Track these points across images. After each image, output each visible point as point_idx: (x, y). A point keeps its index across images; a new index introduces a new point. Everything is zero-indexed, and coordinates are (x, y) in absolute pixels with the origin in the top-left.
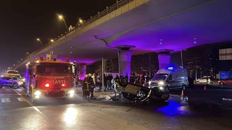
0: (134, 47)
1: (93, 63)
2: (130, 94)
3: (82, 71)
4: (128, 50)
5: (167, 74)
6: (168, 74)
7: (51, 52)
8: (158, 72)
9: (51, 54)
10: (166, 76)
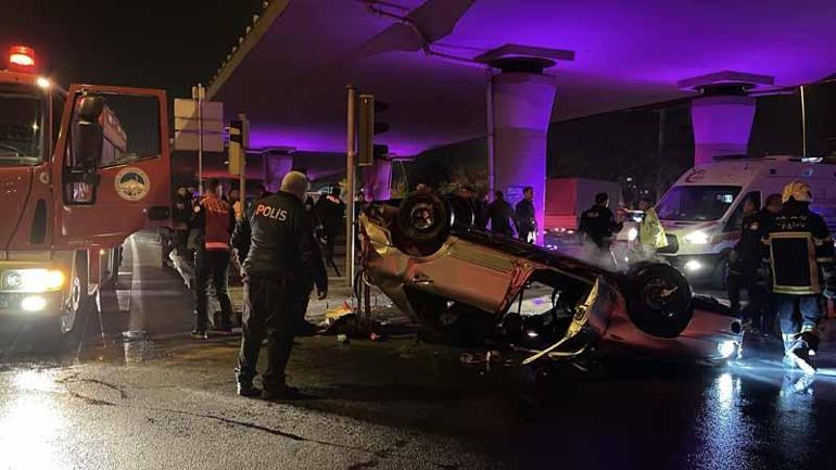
0: (570, 56)
1: (417, 153)
2: (456, 303)
3: (375, 187)
4: (539, 72)
5: (734, 191)
6: (740, 188)
7: (194, 88)
8: (684, 177)
9: (197, 100)
10: (729, 199)
